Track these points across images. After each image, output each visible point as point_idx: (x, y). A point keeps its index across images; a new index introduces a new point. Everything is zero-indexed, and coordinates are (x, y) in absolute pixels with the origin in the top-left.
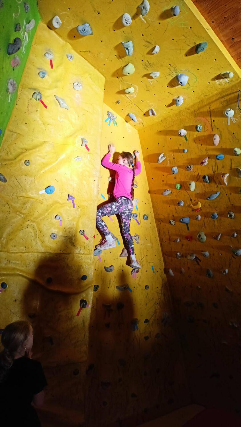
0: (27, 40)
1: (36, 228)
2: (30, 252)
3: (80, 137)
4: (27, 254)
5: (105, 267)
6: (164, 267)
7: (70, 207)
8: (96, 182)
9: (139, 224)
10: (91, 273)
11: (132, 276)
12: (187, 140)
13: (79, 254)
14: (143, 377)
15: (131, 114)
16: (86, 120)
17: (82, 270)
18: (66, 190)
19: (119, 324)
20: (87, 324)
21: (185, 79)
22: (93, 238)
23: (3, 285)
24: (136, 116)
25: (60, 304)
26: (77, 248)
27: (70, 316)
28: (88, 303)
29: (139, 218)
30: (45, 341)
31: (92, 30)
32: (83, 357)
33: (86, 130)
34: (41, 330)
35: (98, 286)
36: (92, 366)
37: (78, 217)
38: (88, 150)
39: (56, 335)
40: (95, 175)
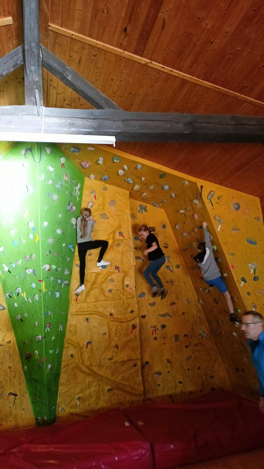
0: (79, 193)
1: (99, 288)
2: (98, 301)
3: (118, 232)
4: (97, 302)
5: (149, 304)
6: (197, 298)
7: (117, 273)
8: (132, 255)
9: (172, 272)
10: (136, 309)
11: (170, 307)
12: (185, 216)
13: (127, 298)
14: (187, 371)
15: (154, 203)
16: (120, 220)
17: (130, 307)
18: (113, 264)
19: (164, 338)
20: (138, 338)
21: (166, 187)
22: (135, 288)
23: (87, 319)
24: (157, 203)
25: (119, 327)
26: (125, 295)
27: (126, 334)
28: (136, 326)
29: (172, 268)
30: (113, 347)
31: (109, 177)
32: (138, 356)
33: (121, 227)
34: (110, 342)
35: (145, 316)
36: (147, 363)
37: (122, 277)
38: (124, 237)
39: (120, 344)
40: (131, 251)
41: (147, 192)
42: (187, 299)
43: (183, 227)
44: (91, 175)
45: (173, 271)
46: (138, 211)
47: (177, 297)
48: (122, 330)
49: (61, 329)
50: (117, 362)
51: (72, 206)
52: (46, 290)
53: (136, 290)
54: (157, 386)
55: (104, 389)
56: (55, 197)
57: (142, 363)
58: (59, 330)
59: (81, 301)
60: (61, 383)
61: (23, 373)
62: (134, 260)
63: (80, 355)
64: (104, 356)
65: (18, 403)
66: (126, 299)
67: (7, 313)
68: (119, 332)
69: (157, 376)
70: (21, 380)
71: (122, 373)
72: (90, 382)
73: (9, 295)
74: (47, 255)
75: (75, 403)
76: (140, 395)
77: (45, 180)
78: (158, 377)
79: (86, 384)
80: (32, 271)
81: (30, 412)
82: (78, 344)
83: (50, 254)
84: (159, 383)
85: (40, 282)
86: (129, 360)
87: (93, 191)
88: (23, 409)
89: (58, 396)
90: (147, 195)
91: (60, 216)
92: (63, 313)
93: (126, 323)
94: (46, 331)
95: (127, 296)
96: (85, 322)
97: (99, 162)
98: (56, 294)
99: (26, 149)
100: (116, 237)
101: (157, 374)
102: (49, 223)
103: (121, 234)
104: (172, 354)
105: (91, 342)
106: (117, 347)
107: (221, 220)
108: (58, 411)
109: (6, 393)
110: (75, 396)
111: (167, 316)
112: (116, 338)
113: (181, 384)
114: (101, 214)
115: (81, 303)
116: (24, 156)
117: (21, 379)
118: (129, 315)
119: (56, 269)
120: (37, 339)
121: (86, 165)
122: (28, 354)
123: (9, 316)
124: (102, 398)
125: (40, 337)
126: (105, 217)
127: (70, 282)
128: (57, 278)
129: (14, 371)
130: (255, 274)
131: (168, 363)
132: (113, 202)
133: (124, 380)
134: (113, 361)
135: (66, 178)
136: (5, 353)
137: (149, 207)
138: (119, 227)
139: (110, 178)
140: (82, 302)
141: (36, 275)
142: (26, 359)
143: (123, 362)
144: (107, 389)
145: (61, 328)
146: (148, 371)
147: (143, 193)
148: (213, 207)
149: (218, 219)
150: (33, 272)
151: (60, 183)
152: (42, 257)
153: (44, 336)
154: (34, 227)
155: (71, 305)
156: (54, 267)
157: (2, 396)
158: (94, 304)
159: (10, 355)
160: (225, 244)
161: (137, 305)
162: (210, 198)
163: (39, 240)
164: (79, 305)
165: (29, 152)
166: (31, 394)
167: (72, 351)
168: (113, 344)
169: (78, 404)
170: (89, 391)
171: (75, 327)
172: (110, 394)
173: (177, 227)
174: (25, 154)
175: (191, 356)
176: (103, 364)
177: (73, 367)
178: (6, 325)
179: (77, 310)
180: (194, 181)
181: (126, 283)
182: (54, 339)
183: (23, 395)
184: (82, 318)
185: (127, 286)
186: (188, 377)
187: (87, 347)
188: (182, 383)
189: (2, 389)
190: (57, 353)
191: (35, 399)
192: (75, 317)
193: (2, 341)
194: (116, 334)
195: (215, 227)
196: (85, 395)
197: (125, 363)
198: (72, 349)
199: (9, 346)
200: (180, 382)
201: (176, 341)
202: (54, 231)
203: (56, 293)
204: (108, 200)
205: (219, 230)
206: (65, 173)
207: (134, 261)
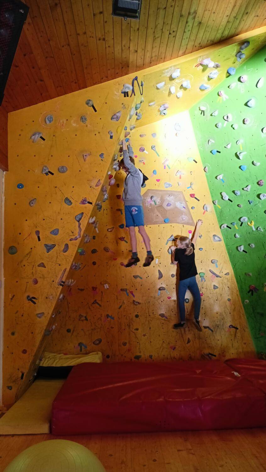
61: (243, 308)
65: (239, 336)
67: (224, 245)
73: (227, 226)
81: (252, 346)
109: (227, 325)
117: (241, 313)
122: (252, 287)
123: (226, 248)
129: (234, 304)
136: (224, 285)
142: (249, 292)
159: (228, 287)
178: (224, 257)
183: (244, 330)
189: (222, 321)
191: (259, 334)
193: (220, 273)
199: (228, 278)
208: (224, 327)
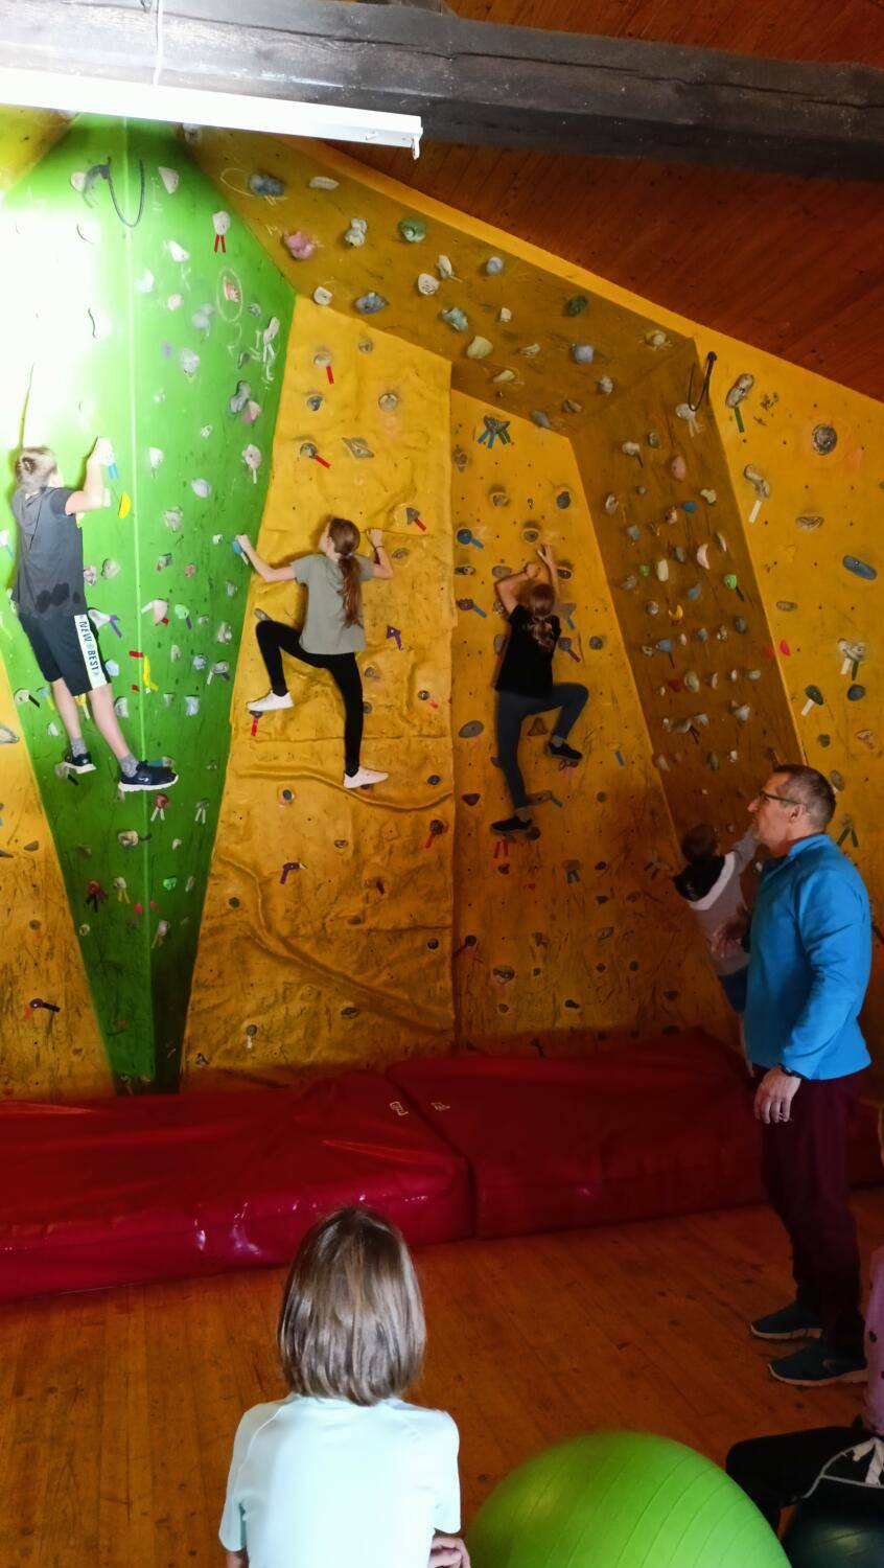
2: (327, 739)
3: (403, 507)
6: (651, 750)
7: (392, 650)
8: (445, 592)
9: (577, 660)
10: (447, 771)
11: (562, 772)
12: (642, 465)
13: (420, 735)
14: (596, 973)
15: (536, 413)
16: (413, 468)
17: (429, 766)
18: (382, 619)
19: (532, 869)
20: (448, 863)
21: (586, 352)
22: (448, 704)
23: (287, 794)
24: (547, 414)
25: (391, 826)
26: (414, 726)
27: (412, 848)
28: (445, 824)
29: (578, 648)
30: (369, 887)
31: (384, 300)
32: (443, 918)
33: (416, 490)
34: (359, 869)
35: (477, 796)
36: (471, 940)
37: (410, 667)
38: (424, 528)
39: (388, 878)
40: (442, 578)
41: (515, 369)
42: (618, 754)
43: (630, 505)
44: (320, 289)
45: (580, 656)
46: (477, 439)
47: (588, 740)
48: (399, 836)
49: (201, 816)
50: (376, 930)
51: (247, 401)
52: (156, 688)
53: (452, 711)
54: (498, 1009)
55: (331, 1007)
56: (190, 360)
57: (455, 941)
58: (197, 819)
59: (269, 734)
60: (197, 981)
61: (77, 945)
62: (451, 609)
63: (260, 900)
64: (337, 909)
65: (60, 1032)
66: (418, 739)
67: (24, 754)
68: (389, 840)
69: (502, 980)
70: (72, 966)
71: (389, 965)
72: (290, 984)
73: (30, 698)
74: (159, 568)
75: (241, 1042)
76: (443, 1032)
77: (154, 293)
78: (504, 983)
79: (276, 990)
80: (109, 619)
81: (99, 1061)
82: (256, 868)
83: (167, 564)
84: (505, 1002)
85: (133, 658)
86: (414, 928)
87: (322, 352)
88: (77, 1052)
89: (189, 1020)
90: (513, 380)
91: (205, 432)
92: (209, 767)
93: (413, 814)
94: (153, 819)
95: (421, 729)
96: (282, 803)
97: (351, 239)
98: (187, 705)
99: (89, 167)
100: (398, 524)
101: (502, 974)
102: (166, 451)
103: (413, 516)
104: (553, 917)
105: (296, 866)
106: (380, 886)
107: (765, 483)
108: (187, 1062)
109: (23, 999)
110: (241, 1022)
111: (547, 800)
112: (377, 859)
113: (572, 1010)
114: (349, 437)
115: (271, 740)
116: (80, 197)
117: (69, 961)
118: (422, 791)
119: (188, 619)
120: (125, 842)
121: (304, 248)
122: (93, 886)
123: (31, 765)
124: (325, 1032)
125: (133, 835)
126: (362, 452)
127: (233, 667)
128: (192, 652)
129: (50, 938)
130: (853, 679)
131: (538, 945)
132: (391, 396)
133: (396, 985)
134: (365, 926)
135: (229, 294)
136: (19, 879)
137: (517, 424)
138: (411, 490)
139: (387, 304)
140: (273, 737)
141: (123, 633)
142: (88, 902)
143: (397, 933)
144: (341, 1009)
145: (201, 814)
146: (473, 965)
147: (500, 374)
148: (743, 435)
149: (756, 477)
150: (111, 622)
151: (207, 309)
152: (141, 573)
153: (145, 834)
154: (114, 465)
155: (234, 745)
156: (181, 612)
157: (10, 1009)
158: (312, 747)
159: (34, 886)
160: (769, 569)
161: (451, 761)
162: (736, 399)
163: (131, 514)
164: (261, 748)
165: (99, 179)
166: (101, 1007)
167: (233, 888)
168: (367, 875)
169: (250, 1045)
170: (284, 1012)
171: (248, 813)
172: (351, 1024)
173: (607, 504)
174: (85, 190)
175: (612, 929)
176: (332, 934)
177: (237, 938)
178: (23, 791)
179: (257, 761)
180: (688, 335)
181: (422, 686)
182: (178, 846)
183: (78, 1011)
184: (272, 787)
185: (425, 696)
186: (597, 990)
187: (283, 881)
188: (576, 1006)
189: (10, 989)
190: (187, 889)
191: (115, 1023)
192: (248, 783)
193: (8, 843)
194: (377, 847)
195: (741, 506)
196: (272, 1021)
197: (401, 937)
198: (237, 881)
199: (33, 860)
200: (570, 1004)
201: (569, 881)
202: (185, 484)
203: (188, 699)
204: (375, 388)
205: (752, 519)
206: (228, 275)
207: (453, 614)
208: (15, 1006)
